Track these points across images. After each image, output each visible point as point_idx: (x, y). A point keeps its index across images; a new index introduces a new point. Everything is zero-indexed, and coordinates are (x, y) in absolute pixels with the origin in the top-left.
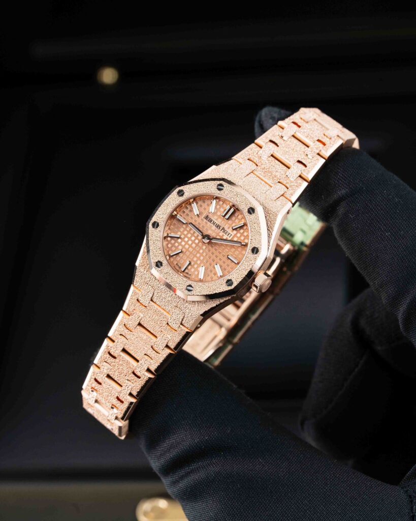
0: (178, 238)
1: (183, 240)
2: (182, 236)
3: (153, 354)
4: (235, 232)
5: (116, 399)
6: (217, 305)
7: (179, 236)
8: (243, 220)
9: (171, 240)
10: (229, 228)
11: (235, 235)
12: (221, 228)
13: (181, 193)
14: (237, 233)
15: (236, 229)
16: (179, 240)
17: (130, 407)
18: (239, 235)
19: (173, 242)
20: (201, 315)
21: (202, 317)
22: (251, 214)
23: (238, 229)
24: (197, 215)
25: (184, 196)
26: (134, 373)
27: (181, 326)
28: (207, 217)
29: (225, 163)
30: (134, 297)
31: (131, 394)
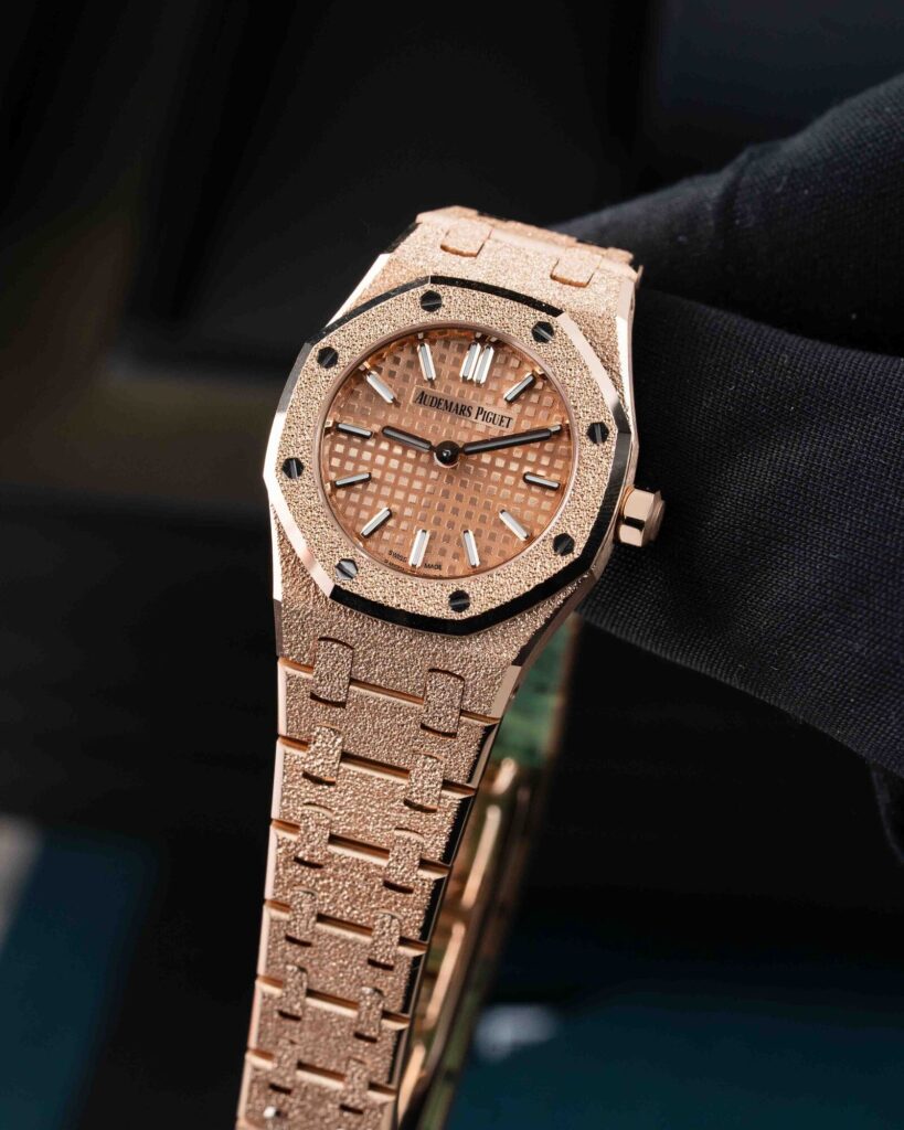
0: (365, 482)
1: (381, 483)
2: (377, 474)
3: (418, 819)
4: (517, 407)
5: (369, 967)
6: (547, 620)
7: (367, 476)
8: (526, 367)
9: (348, 496)
10: (495, 403)
11: (521, 415)
12: (474, 412)
13: (328, 358)
14: (523, 410)
15: (516, 399)
16: (372, 488)
17: (416, 972)
18: (529, 411)
19: (355, 498)
20: (515, 663)
21: (519, 668)
22: (545, 340)
23: (523, 397)
24: (394, 400)
25: (340, 361)
26: (388, 885)
27: (463, 719)
28: (422, 398)
29: (408, 240)
30: (299, 695)
31: (404, 941)
